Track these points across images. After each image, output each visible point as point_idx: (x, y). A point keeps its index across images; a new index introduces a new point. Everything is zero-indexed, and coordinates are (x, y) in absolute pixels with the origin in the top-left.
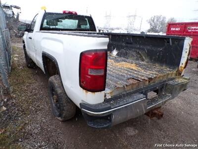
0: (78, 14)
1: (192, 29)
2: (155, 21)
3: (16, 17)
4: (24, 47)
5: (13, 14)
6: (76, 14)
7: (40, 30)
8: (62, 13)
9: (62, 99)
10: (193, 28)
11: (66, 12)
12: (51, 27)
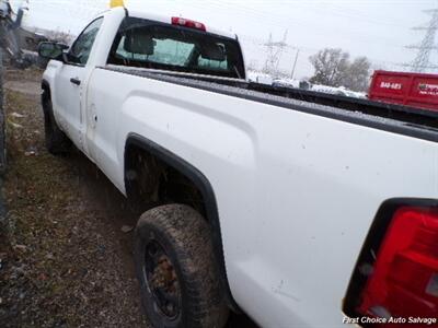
0: (208, 30)
1: (429, 90)
2: (327, 61)
3: (14, 18)
4: (46, 97)
5: (10, 10)
6: (203, 28)
7: (109, 62)
8: (170, 22)
9: (197, 293)
10: (431, 86)
11: (180, 21)
12: (137, 57)
